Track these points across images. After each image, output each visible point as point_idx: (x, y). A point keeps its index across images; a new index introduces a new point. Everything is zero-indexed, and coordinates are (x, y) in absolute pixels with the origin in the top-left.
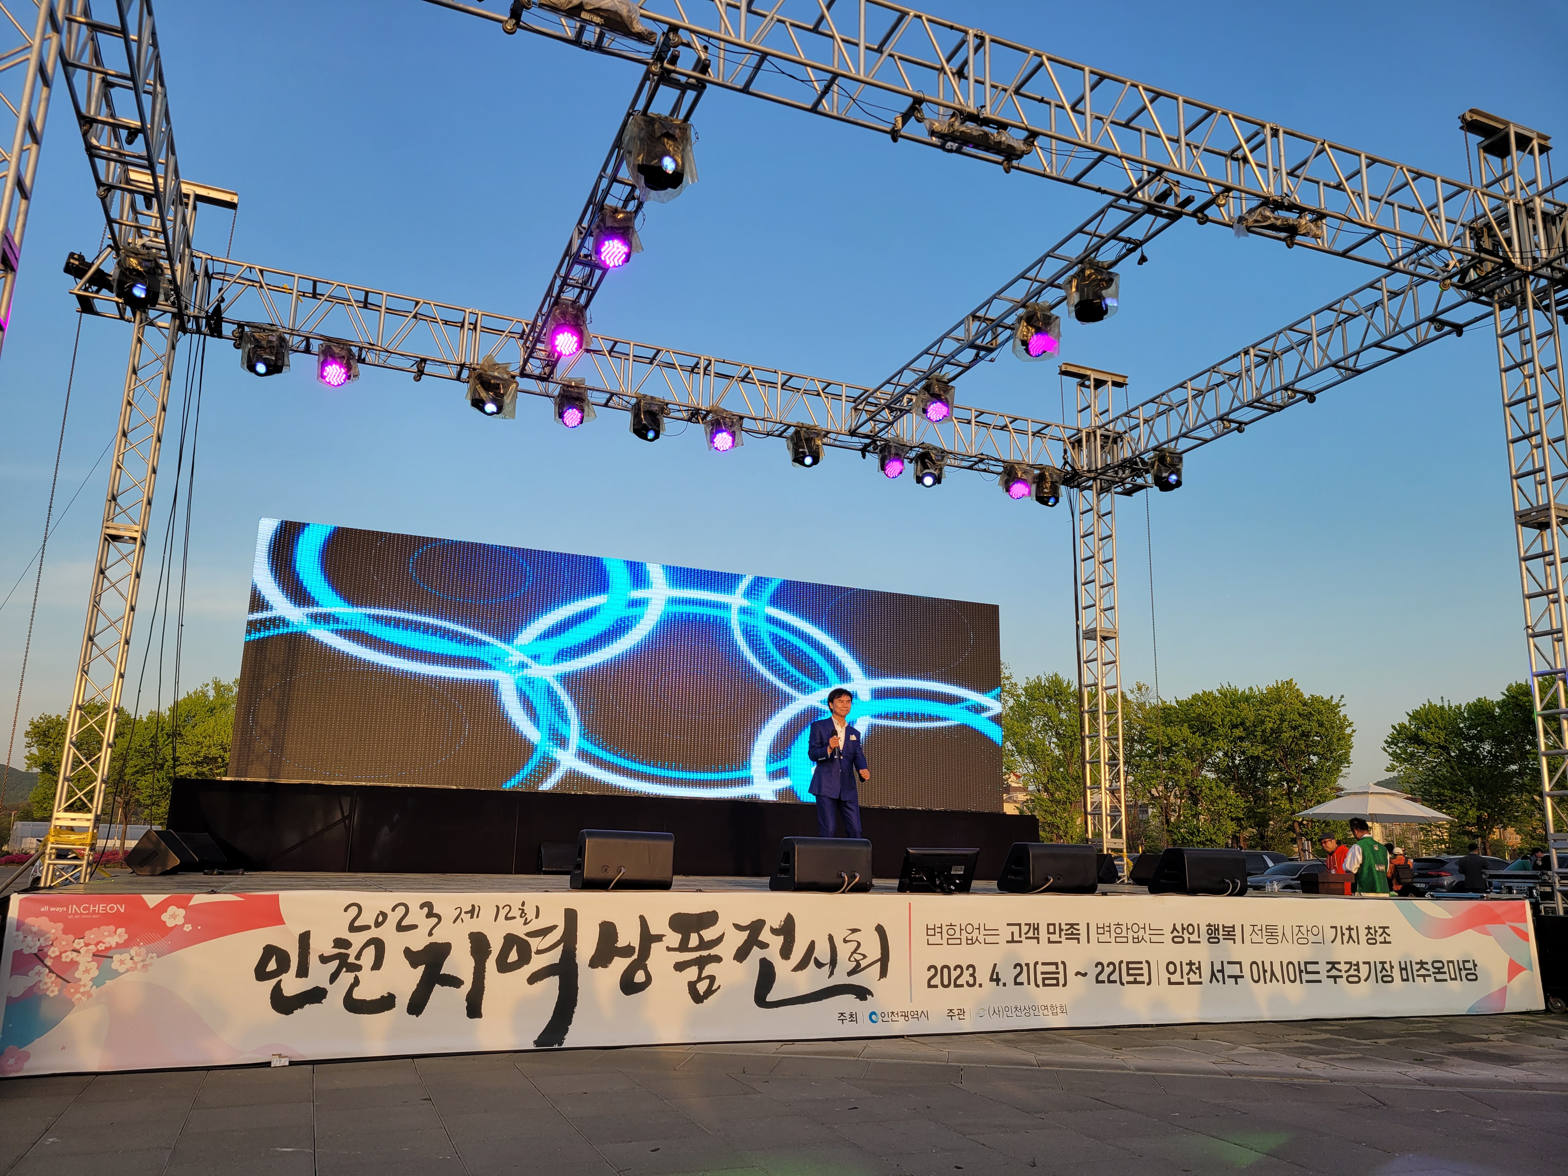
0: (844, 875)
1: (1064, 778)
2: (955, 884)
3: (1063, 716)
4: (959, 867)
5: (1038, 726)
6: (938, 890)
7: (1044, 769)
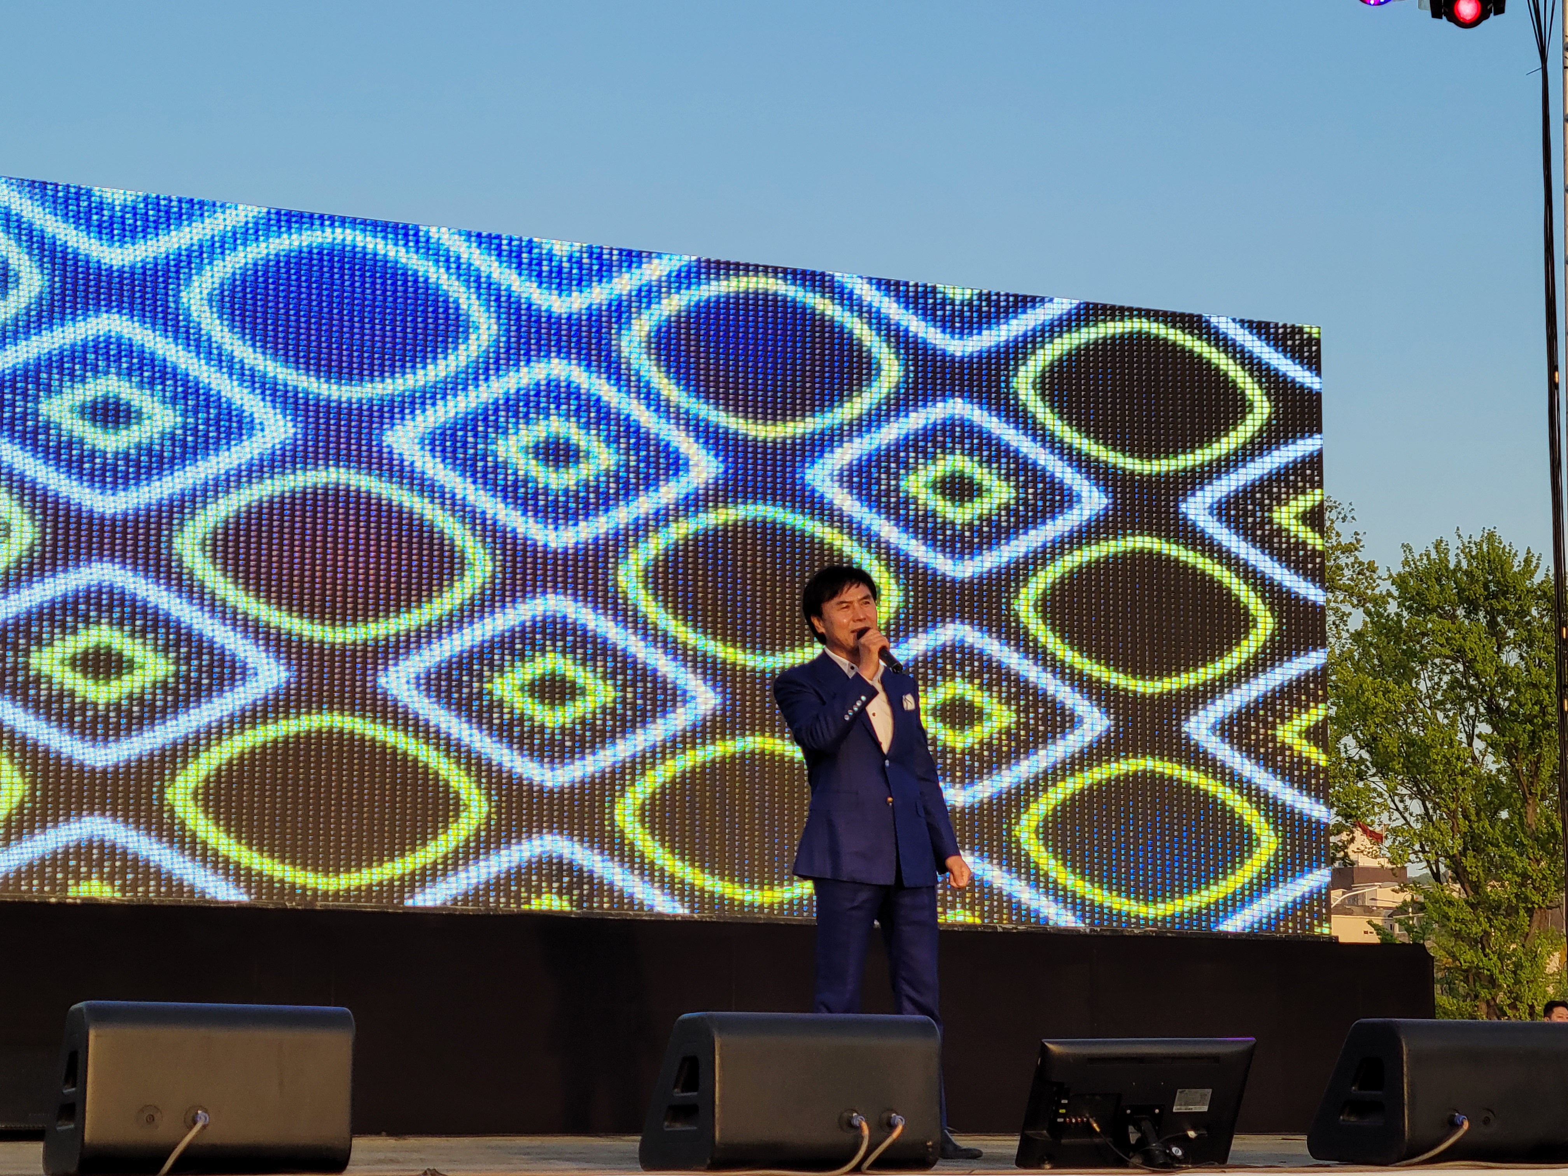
0: (858, 1119)
1: (1510, 840)
2: (1183, 1142)
3: (1511, 657)
4: (1196, 1093)
5: (1436, 687)
6: (1136, 1160)
7: (1452, 815)
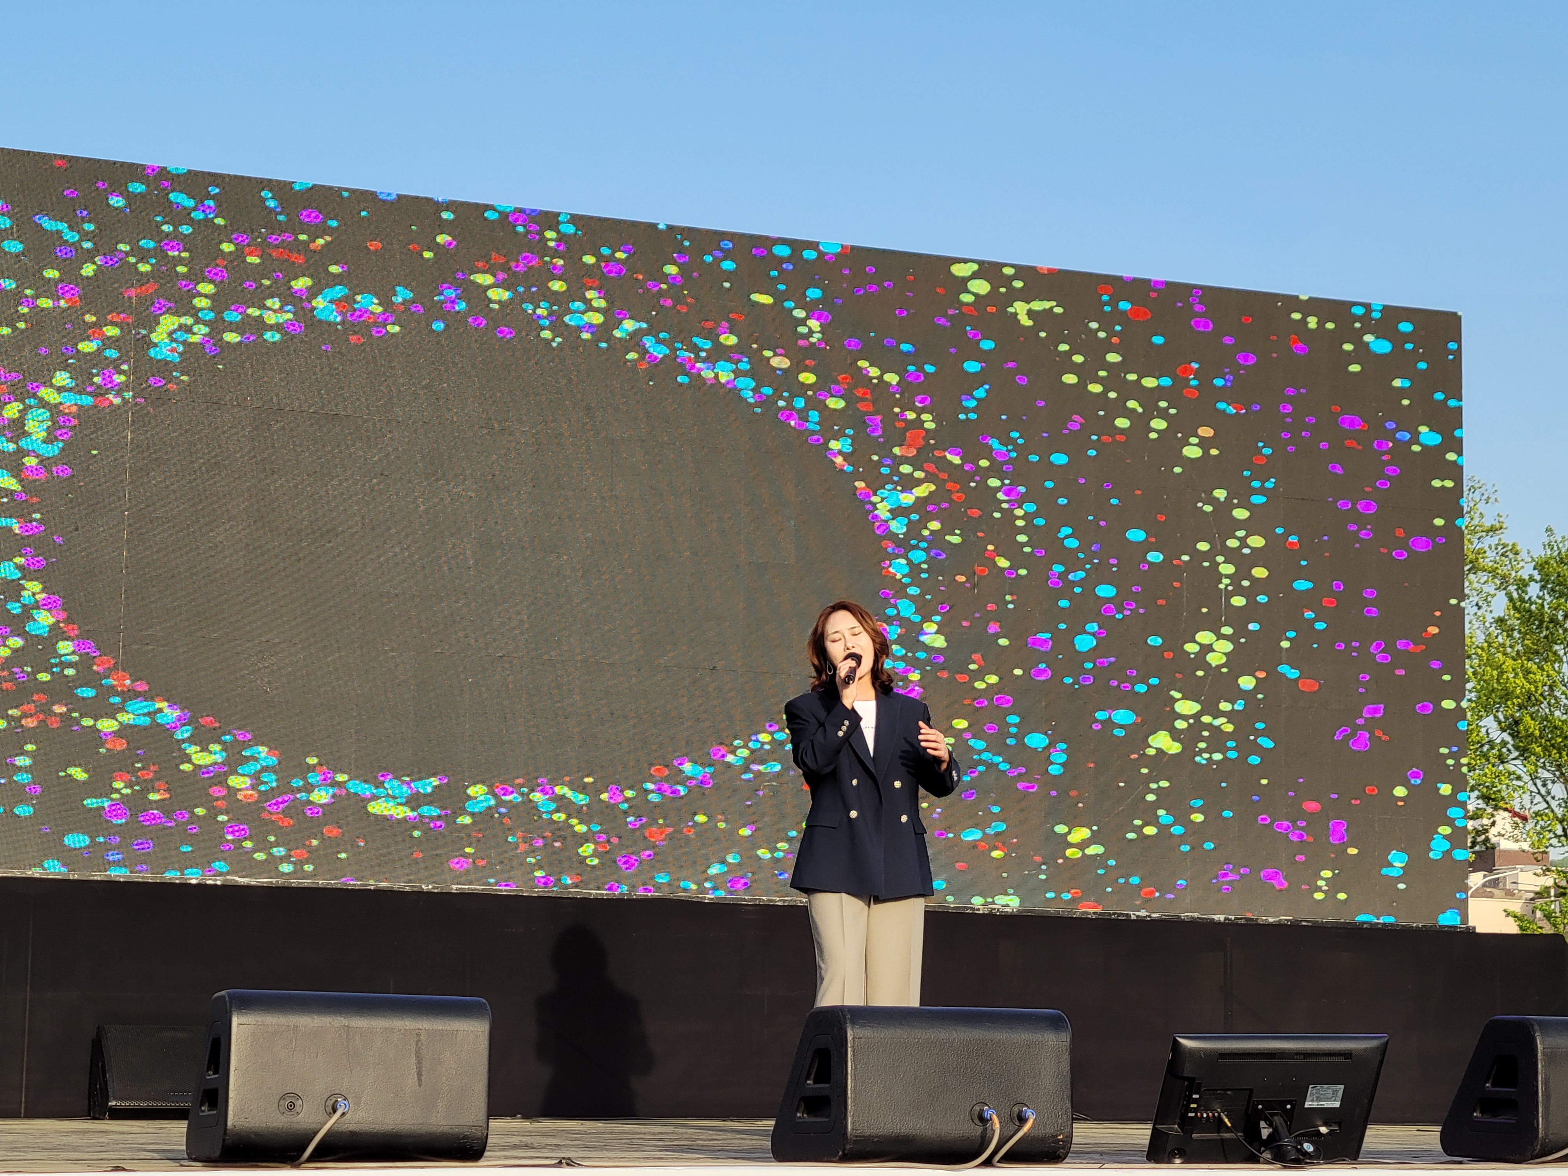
0: (989, 1113)
2: (1315, 1138)
4: (1328, 1089)
6: (1267, 1155)
